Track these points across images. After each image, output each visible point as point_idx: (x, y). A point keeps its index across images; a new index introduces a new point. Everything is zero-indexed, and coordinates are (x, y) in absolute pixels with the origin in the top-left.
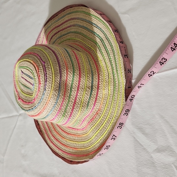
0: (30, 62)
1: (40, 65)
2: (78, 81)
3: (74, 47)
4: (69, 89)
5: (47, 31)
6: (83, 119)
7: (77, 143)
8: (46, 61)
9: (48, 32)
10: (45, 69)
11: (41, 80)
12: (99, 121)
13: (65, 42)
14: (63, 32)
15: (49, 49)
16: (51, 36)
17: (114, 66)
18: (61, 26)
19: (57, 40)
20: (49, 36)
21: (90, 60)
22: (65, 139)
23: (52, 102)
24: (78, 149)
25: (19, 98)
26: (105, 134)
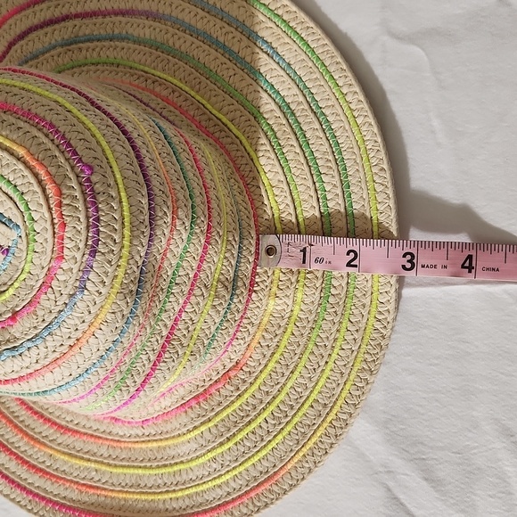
0: (11, 153)
4: (166, 287)
7: (104, 468)
8: (97, 162)
10: (94, 197)
11: (69, 244)
12: (232, 408)
13: (93, 68)
14: (87, 27)
15: (97, 110)
19: (54, 52)
20: (10, 21)
22: (47, 450)
23: (103, 339)
24: (106, 493)
26: (256, 458)
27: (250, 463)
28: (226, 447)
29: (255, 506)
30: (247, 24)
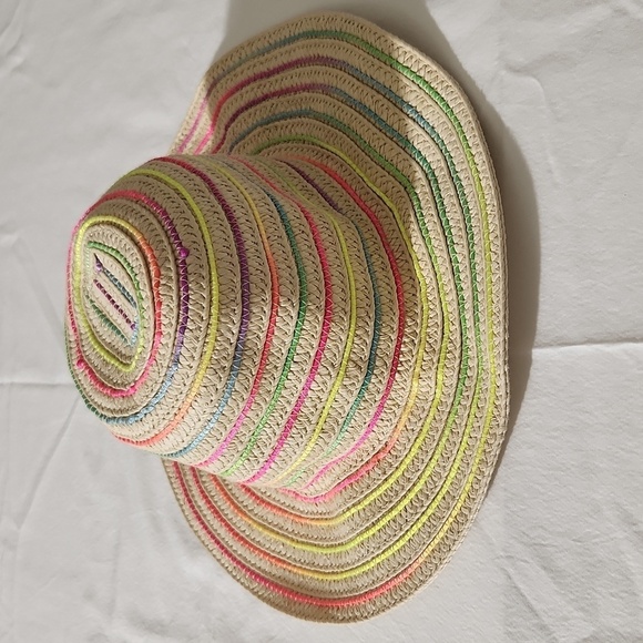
0: (132, 238)
1: (167, 259)
2: (317, 336)
3: (316, 182)
4: (280, 365)
5: (218, 85)
6: (321, 468)
7: (288, 542)
8: (195, 246)
9: (221, 90)
10: (186, 278)
11: (165, 321)
12: (378, 492)
13: (285, 145)
14: (282, 105)
15: (212, 197)
16: (233, 110)
17: (467, 294)
18: (278, 77)
19: (255, 132)
20: (225, 105)
21: (372, 249)
22: (246, 519)
23: (201, 410)
24: (290, 568)
25: (81, 361)
26: (396, 548)
27: (390, 553)
28: (371, 532)
29: (393, 598)
30: (394, 89)
